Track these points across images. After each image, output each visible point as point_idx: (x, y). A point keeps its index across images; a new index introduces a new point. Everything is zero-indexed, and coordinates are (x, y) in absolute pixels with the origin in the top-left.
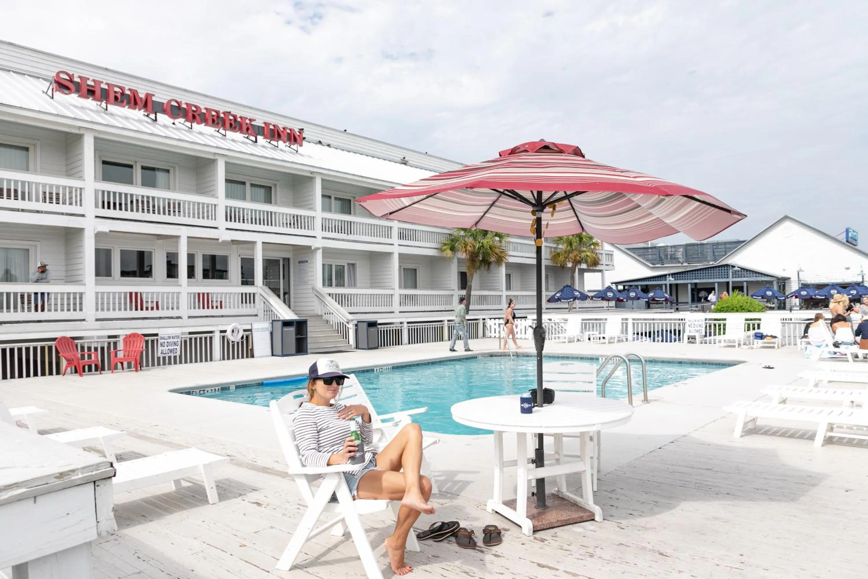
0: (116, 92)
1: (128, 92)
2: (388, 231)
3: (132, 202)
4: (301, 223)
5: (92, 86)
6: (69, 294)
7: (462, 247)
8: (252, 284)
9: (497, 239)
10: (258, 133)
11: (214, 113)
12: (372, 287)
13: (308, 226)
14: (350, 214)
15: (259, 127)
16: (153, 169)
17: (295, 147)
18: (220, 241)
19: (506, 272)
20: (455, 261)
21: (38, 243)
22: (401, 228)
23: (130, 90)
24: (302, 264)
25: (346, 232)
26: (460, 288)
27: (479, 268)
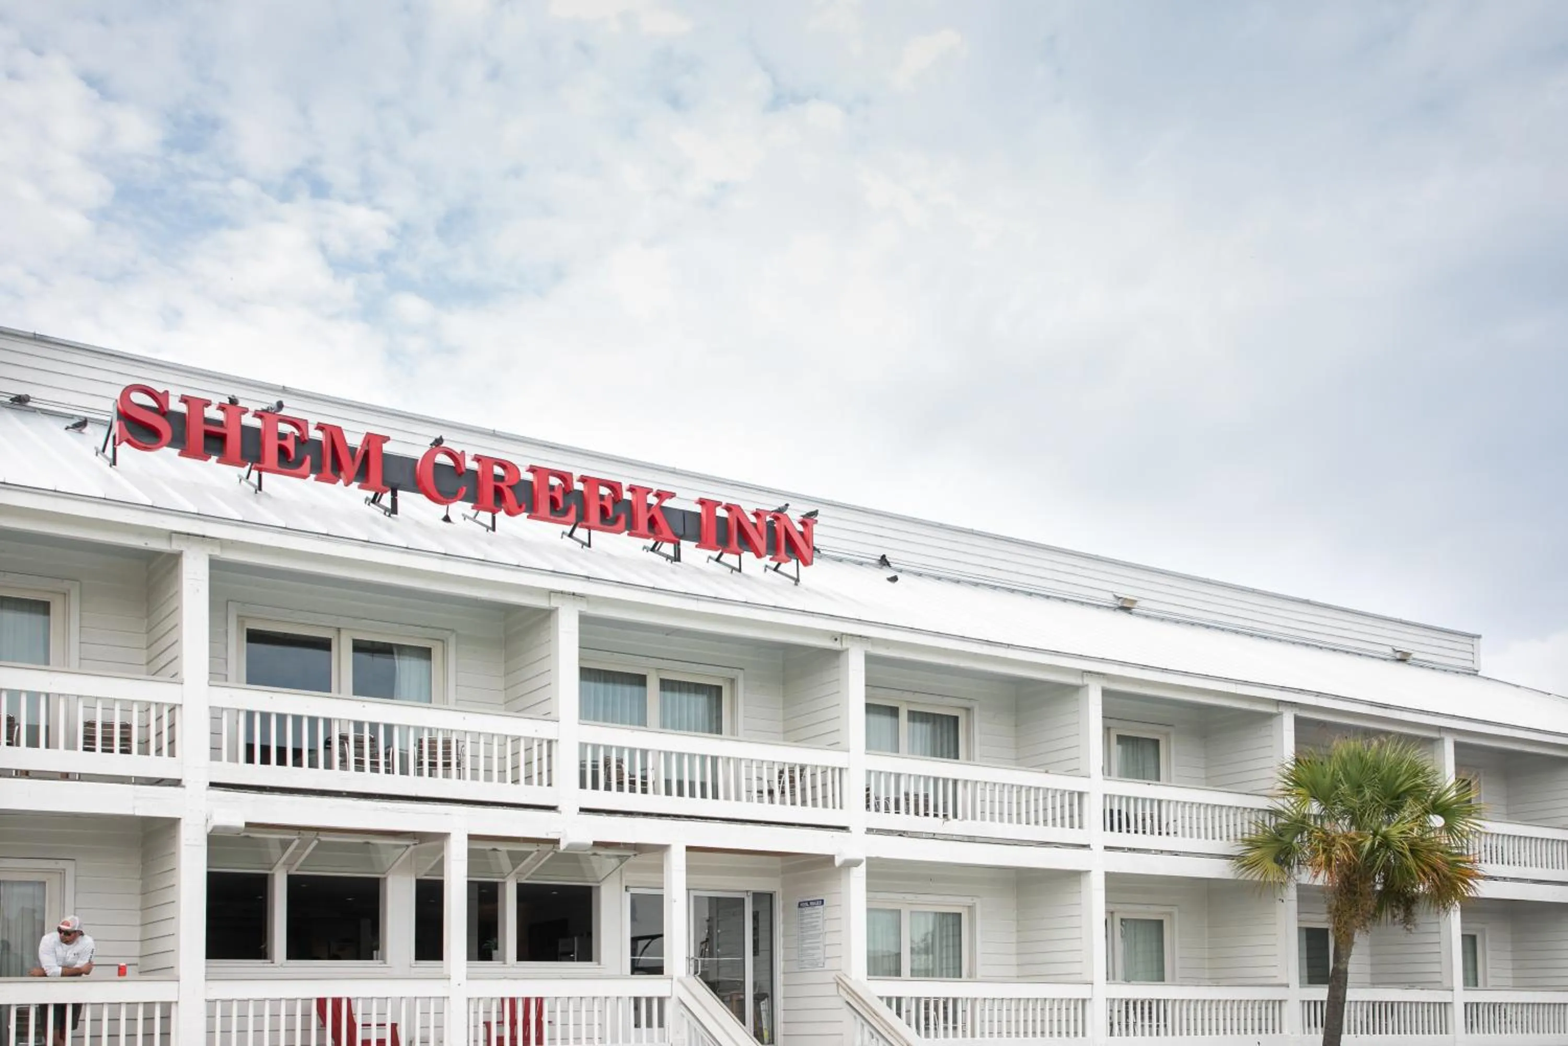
0: (283, 436)
1: (315, 434)
2: (1071, 805)
3: (328, 743)
4: (803, 790)
5: (220, 423)
6: (149, 1006)
7: (1315, 851)
8: (657, 970)
9: (1437, 821)
10: (681, 532)
11: (554, 481)
12: (1022, 978)
13: (825, 797)
14: (957, 757)
15: (684, 513)
16: (386, 650)
17: (790, 567)
18: (562, 846)
19: (1463, 929)
20: (1292, 893)
21: (69, 867)
22: (1112, 797)
23: (320, 427)
24: (807, 911)
25: (941, 813)
26: (1306, 979)
27: (1375, 916)
